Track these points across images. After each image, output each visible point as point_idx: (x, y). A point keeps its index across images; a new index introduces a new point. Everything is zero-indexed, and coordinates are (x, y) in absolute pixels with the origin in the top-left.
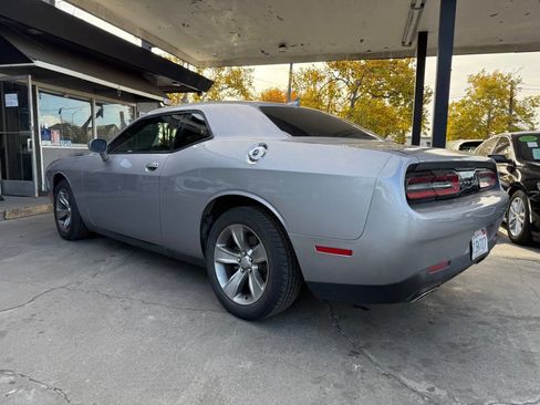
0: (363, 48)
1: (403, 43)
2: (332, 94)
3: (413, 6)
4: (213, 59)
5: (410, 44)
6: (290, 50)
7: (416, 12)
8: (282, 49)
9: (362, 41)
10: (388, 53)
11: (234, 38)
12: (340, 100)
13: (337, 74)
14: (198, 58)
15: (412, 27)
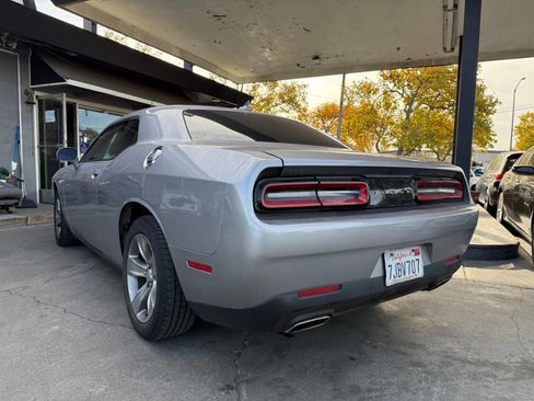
0: (403, 56)
1: (445, 49)
2: (387, 106)
3: (445, 7)
4: (252, 75)
5: (453, 49)
6: (325, 62)
7: (450, 14)
8: (317, 61)
9: (399, 49)
10: (430, 60)
11: (267, 53)
12: (396, 112)
13: (391, 86)
14: (238, 74)
15: (450, 30)
